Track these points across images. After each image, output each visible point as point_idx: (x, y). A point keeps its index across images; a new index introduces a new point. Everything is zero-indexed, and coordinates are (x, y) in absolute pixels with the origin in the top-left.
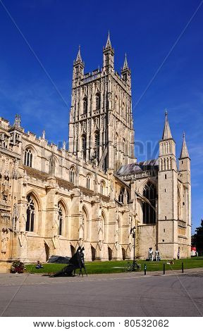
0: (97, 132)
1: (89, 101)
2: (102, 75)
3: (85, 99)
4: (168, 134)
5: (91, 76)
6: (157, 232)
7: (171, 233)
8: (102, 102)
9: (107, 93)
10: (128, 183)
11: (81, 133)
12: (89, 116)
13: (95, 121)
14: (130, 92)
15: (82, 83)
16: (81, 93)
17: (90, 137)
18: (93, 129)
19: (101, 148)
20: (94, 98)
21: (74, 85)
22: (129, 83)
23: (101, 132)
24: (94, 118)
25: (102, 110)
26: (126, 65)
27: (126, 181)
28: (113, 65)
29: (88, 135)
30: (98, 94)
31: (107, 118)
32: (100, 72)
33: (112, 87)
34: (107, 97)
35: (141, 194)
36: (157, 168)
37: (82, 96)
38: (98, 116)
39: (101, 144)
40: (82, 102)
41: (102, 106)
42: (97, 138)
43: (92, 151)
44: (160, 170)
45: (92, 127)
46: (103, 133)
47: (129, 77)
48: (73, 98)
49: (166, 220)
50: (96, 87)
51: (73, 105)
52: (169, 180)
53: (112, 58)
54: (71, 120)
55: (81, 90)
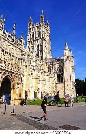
0: (38, 45)
1: (35, 34)
2: (40, 25)
3: (33, 33)
4: (67, 47)
5: (36, 25)
6: (64, 86)
7: (70, 87)
8: (40, 34)
9: (42, 31)
10: (51, 66)
11: (31, 45)
12: (35, 39)
13: (37, 41)
14: (49, 32)
15: (32, 27)
16: (32, 31)
17: (35, 47)
18: (37, 44)
19: (39, 51)
20: (37, 33)
21: (29, 28)
22: (49, 28)
23: (40, 45)
24: (37, 40)
25: (40, 37)
26: (48, 22)
27: (51, 65)
28: (44, 22)
29: (34, 46)
30: (39, 31)
31: (42, 40)
32: (40, 24)
33: (44, 29)
34: (42, 33)
35: (57, 70)
36: (63, 60)
37: (32, 32)
38: (39, 39)
39: (40, 50)
40: (32, 34)
41: (40, 36)
42: (38, 47)
43: (36, 53)
44: (64, 61)
45: (36, 43)
46: (40, 46)
47: (49, 26)
48: (28, 32)
49: (68, 81)
50: (37, 29)
51: (28, 35)
52: (68, 65)
53: (44, 19)
54: (27, 40)
55: (32, 30)
